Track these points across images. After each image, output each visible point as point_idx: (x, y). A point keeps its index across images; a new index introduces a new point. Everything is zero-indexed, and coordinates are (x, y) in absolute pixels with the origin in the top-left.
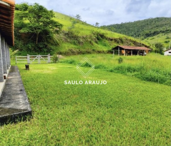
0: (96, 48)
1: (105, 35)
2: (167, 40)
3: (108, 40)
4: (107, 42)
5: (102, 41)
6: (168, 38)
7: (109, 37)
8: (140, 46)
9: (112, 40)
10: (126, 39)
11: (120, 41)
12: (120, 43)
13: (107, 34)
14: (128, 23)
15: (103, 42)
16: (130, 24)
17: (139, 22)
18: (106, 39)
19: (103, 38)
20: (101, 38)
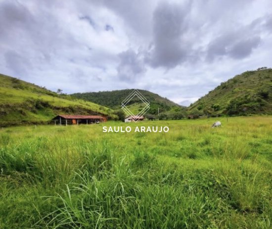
0: (30, 118)
1: (50, 104)
2: (141, 108)
3: (54, 109)
4: (51, 111)
5: (44, 110)
6: (141, 107)
7: (54, 106)
8: (96, 115)
9: (58, 109)
10: (79, 108)
11: (69, 110)
12: (70, 112)
13: (53, 102)
14: (105, 92)
15: (46, 111)
16: (108, 93)
17: (117, 91)
18: (51, 108)
19: (47, 107)
20: (43, 107)
